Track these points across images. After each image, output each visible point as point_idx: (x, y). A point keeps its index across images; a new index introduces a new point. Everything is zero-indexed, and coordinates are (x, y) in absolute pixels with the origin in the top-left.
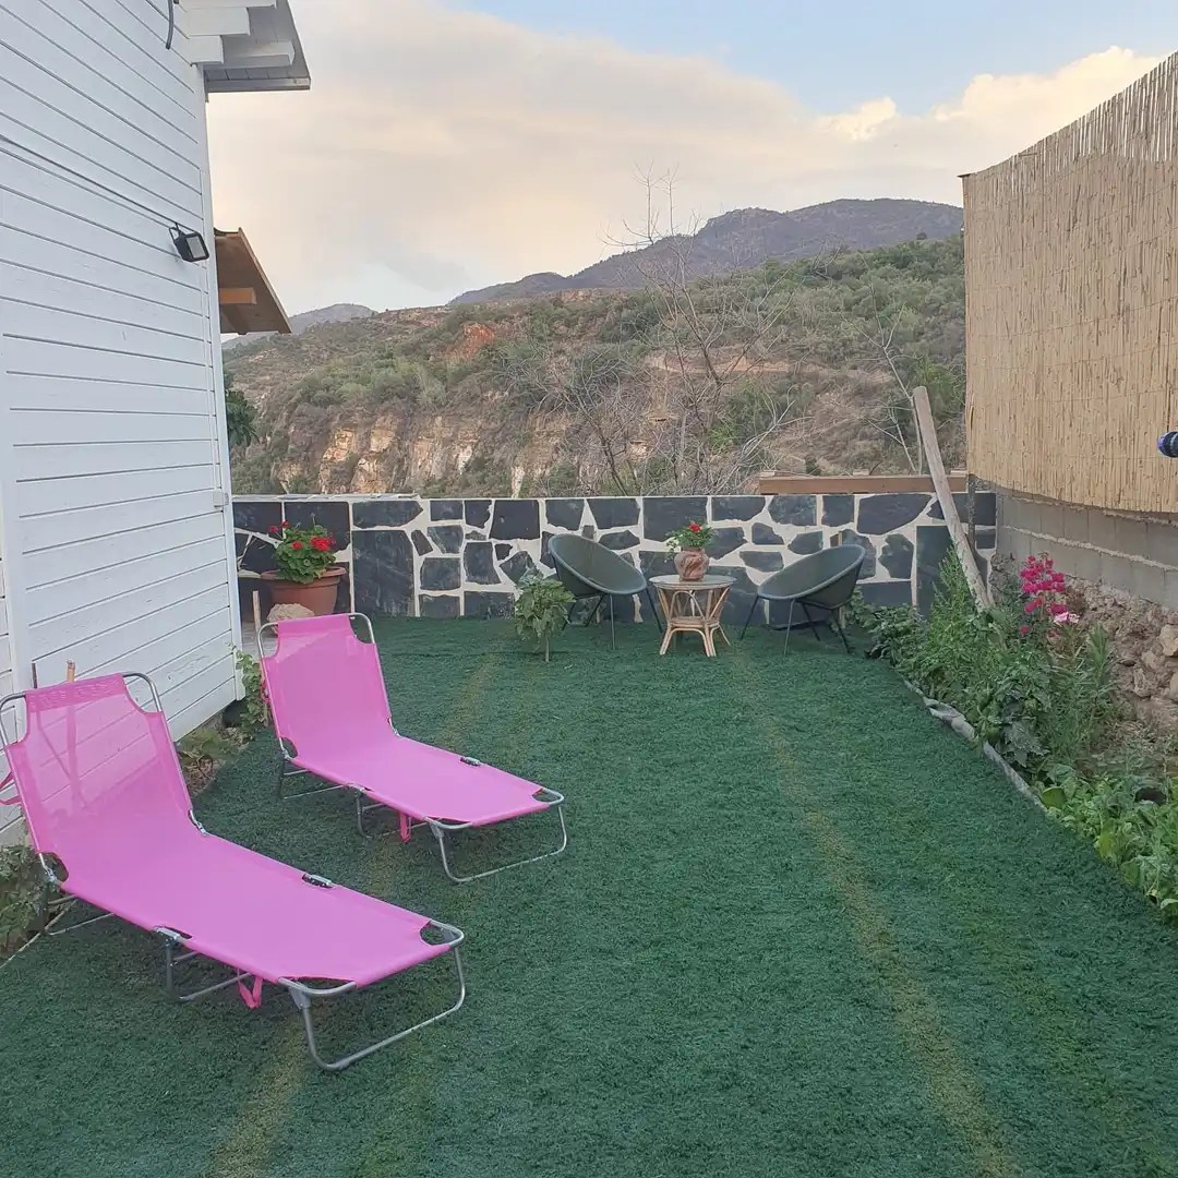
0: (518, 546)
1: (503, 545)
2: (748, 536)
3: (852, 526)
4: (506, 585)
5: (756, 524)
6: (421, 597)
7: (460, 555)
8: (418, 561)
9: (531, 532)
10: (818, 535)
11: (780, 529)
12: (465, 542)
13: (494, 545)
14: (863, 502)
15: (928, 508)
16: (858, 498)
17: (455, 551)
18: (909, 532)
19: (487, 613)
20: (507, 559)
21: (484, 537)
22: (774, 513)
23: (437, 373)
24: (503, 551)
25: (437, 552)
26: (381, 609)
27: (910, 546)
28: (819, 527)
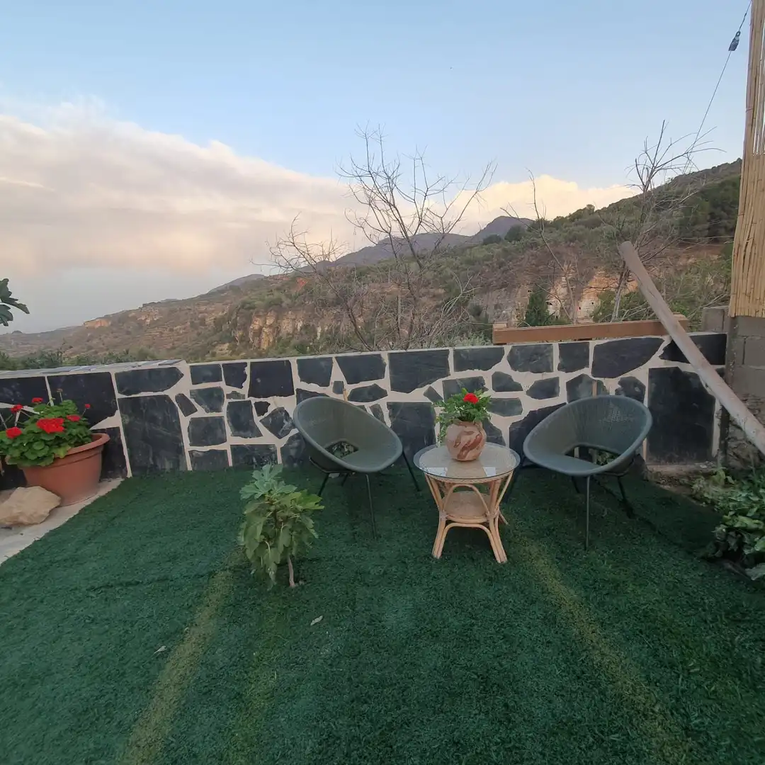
0: (275, 402)
1: (261, 402)
2: (488, 384)
3: (587, 371)
4: (267, 438)
5: (496, 373)
6: (191, 453)
7: (224, 413)
8: (185, 422)
9: (287, 390)
10: (555, 382)
11: (518, 376)
12: (227, 401)
13: (253, 403)
14: (597, 348)
15: (660, 351)
16: (593, 344)
17: (218, 410)
18: (641, 374)
19: (253, 463)
20: (266, 415)
21: (243, 397)
22: (513, 363)
23: (289, 296)
24: (262, 408)
25: (201, 412)
26: (155, 466)
27: (642, 387)
28: (555, 373)
